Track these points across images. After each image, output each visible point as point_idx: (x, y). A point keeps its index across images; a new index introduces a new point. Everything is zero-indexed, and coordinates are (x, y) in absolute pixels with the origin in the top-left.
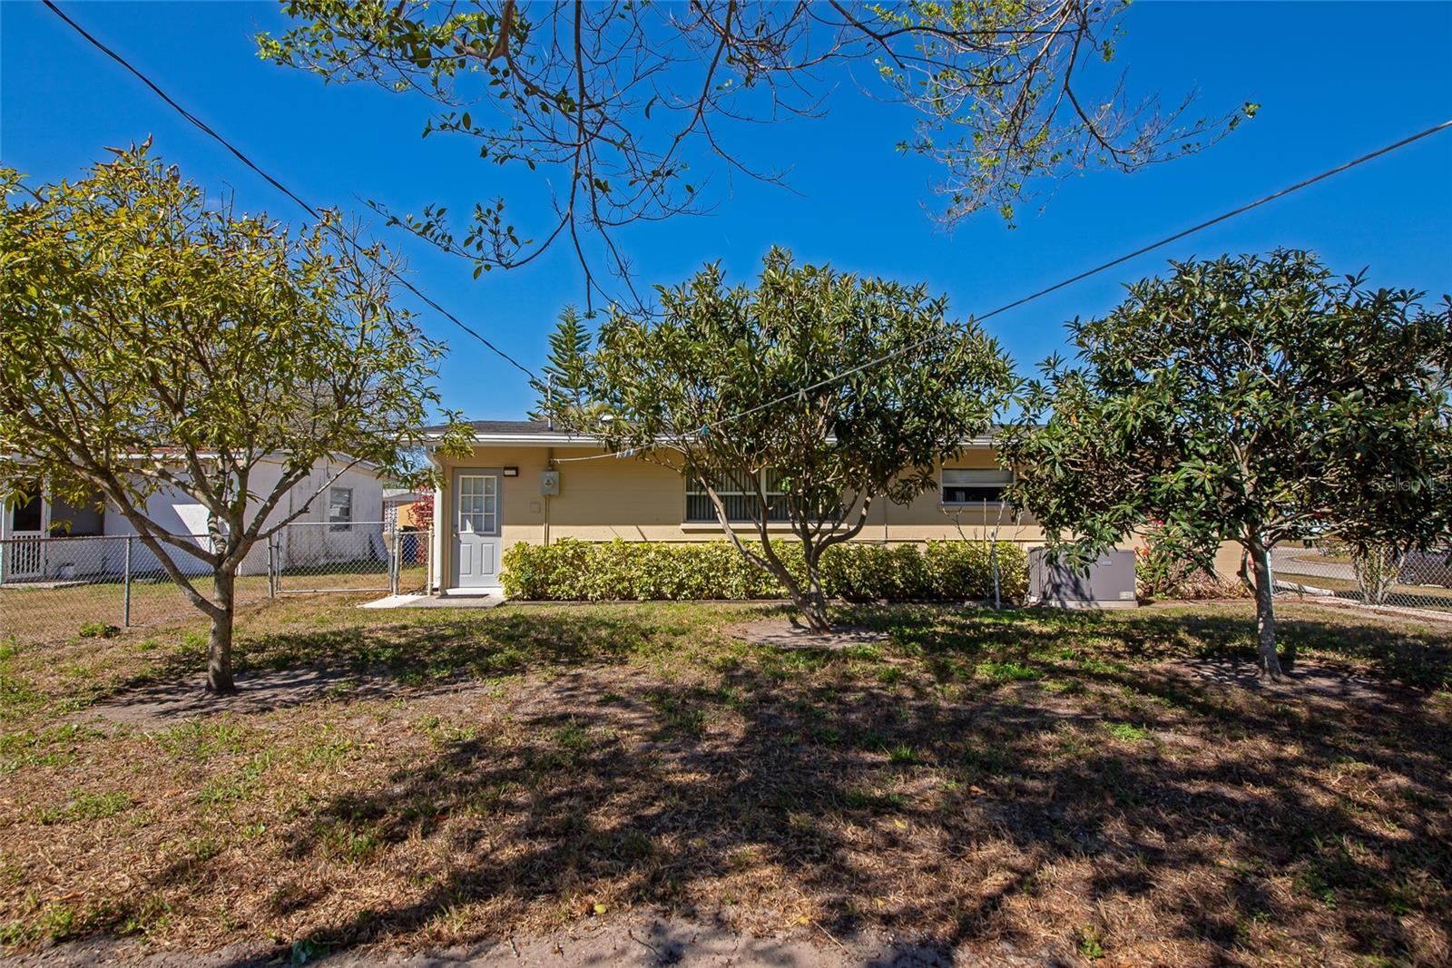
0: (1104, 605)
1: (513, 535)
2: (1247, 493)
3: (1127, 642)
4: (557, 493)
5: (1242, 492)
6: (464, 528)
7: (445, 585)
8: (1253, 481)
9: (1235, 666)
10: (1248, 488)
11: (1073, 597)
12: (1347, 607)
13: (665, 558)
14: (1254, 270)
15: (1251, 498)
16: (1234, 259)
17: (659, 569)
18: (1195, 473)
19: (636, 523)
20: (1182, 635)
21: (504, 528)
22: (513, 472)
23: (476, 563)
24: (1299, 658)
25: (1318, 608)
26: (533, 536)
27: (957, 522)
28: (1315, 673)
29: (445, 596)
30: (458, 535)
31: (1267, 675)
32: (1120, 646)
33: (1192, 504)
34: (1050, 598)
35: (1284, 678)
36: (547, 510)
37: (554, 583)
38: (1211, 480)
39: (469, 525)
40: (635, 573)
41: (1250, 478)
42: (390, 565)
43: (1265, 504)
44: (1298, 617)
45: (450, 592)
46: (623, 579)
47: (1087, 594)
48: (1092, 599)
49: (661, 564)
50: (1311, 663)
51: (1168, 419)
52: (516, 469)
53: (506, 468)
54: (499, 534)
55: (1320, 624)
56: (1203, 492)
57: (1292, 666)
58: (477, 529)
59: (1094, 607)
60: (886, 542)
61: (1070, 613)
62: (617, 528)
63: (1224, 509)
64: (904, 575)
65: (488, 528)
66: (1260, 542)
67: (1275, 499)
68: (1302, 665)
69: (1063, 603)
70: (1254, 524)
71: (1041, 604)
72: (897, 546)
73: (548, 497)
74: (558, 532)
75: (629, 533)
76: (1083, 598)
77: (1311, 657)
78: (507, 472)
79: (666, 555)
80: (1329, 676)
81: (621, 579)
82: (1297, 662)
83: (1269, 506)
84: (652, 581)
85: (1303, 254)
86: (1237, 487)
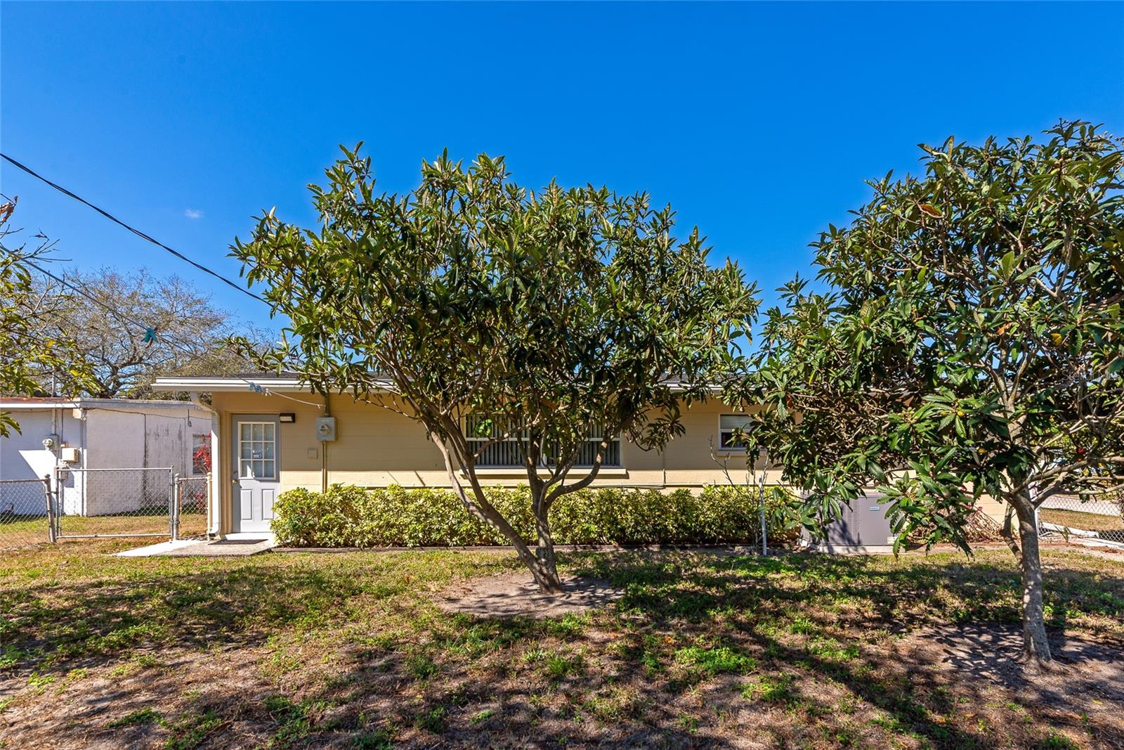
0: (871, 550)
1: (291, 481)
2: (1012, 435)
3: (877, 602)
4: (333, 439)
5: (1005, 436)
6: (244, 474)
7: (223, 531)
8: (1021, 420)
9: (996, 639)
10: (1014, 428)
11: (841, 542)
12: (1114, 551)
13: (434, 505)
14: (1027, 158)
15: (1017, 442)
16: (1002, 144)
17: (427, 516)
18: (942, 409)
19: (415, 469)
20: (941, 593)
21: (283, 474)
22: (289, 419)
23: (257, 509)
24: (1071, 626)
25: (1085, 552)
26: (311, 482)
27: (725, 467)
28: (1092, 653)
29: (224, 541)
30: (237, 481)
31: (1033, 661)
32: (869, 609)
33: (940, 450)
34: (818, 543)
35: (1054, 665)
36: (325, 456)
37: (321, 530)
38: (964, 419)
39: (249, 470)
40: (403, 519)
41: (1017, 416)
42: (170, 510)
43: (1035, 450)
44: (1065, 564)
45: (230, 537)
46: (392, 526)
47: (855, 539)
48: (859, 542)
49: (430, 511)
50: (1086, 636)
51: (909, 338)
52: (293, 416)
53: (282, 415)
54: (278, 480)
55: (1089, 574)
56: (954, 434)
57: (1063, 640)
58: (258, 476)
59: (861, 552)
60: (664, 487)
61: (834, 560)
62: (396, 474)
63: (981, 458)
64: (676, 520)
65: (268, 474)
66: (1027, 496)
67: (1048, 443)
68: (1075, 639)
69: (830, 548)
70: (1019, 477)
71: (811, 548)
72: (674, 490)
73: (326, 444)
74: (335, 478)
75: (407, 479)
76: (851, 542)
77: (1085, 627)
78: (283, 419)
79: (435, 502)
80: (1110, 658)
81: (390, 526)
82: (1069, 633)
83: (1039, 452)
84: (419, 527)
85: (1092, 130)
86: (999, 427)
